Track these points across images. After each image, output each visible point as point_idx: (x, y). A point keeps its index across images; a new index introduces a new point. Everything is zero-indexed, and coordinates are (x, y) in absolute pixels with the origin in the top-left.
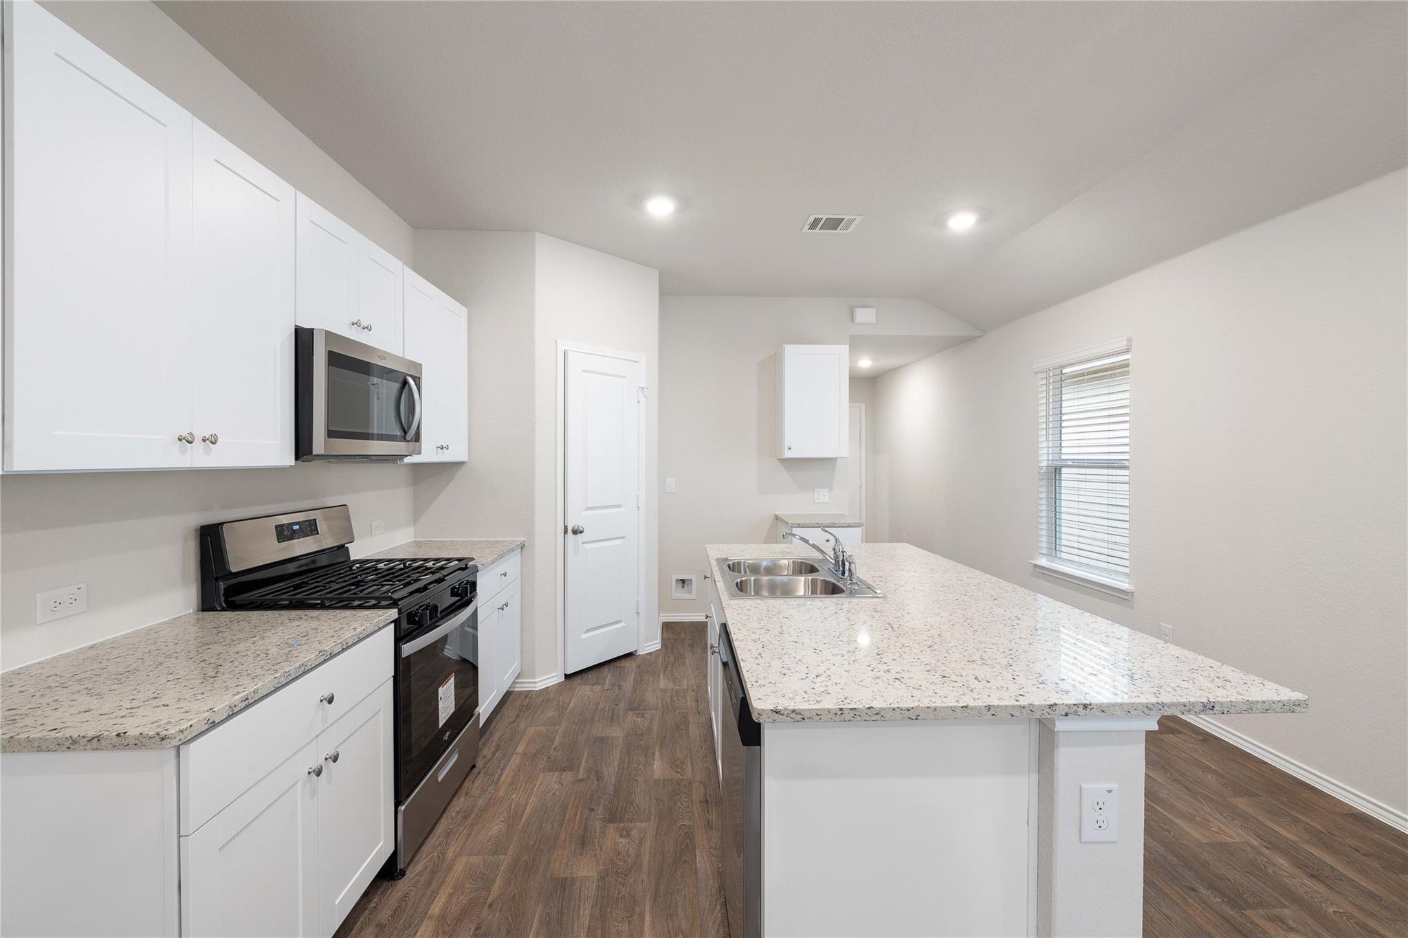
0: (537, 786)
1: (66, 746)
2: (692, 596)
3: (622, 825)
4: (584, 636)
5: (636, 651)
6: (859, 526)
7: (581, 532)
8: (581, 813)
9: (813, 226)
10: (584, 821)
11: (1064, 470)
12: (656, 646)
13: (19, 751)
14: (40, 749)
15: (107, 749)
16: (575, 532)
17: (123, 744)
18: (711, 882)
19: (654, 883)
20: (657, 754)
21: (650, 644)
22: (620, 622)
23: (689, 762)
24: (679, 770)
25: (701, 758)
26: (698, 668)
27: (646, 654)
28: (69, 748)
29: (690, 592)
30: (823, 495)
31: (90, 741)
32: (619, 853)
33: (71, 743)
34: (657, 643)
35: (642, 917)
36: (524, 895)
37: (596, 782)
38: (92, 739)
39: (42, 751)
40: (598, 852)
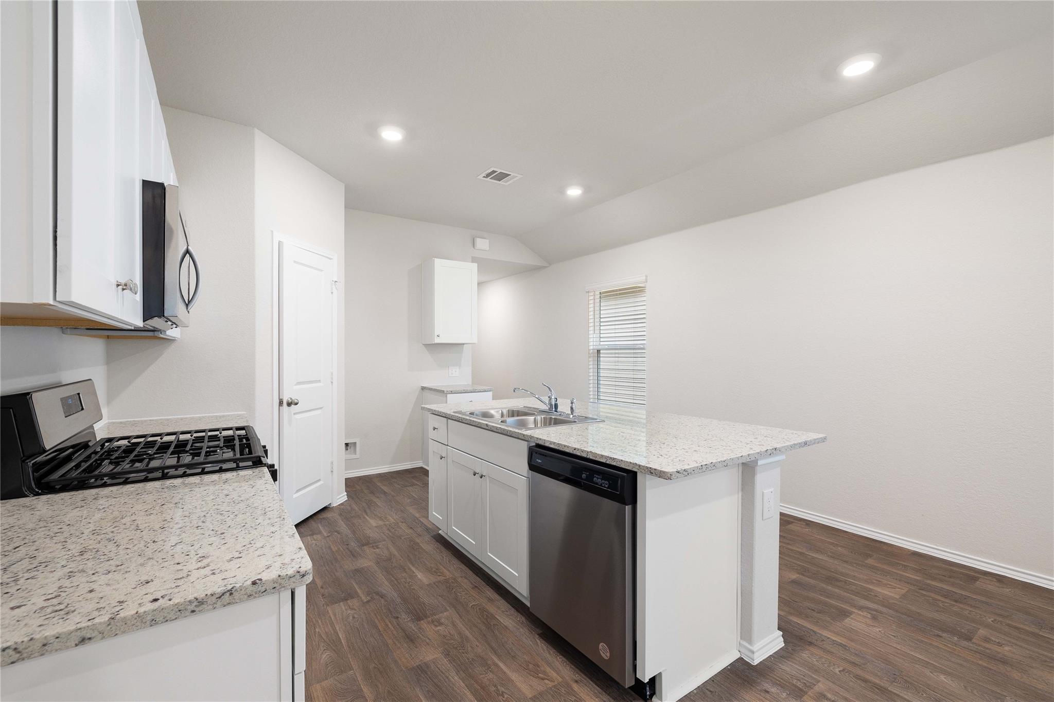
0: (333, 618)
1: (190, 611)
2: (357, 456)
3: (430, 619)
4: (295, 496)
5: (330, 504)
6: (490, 391)
7: (296, 404)
8: (390, 622)
9: (488, 176)
10: (398, 627)
11: (601, 352)
12: (343, 498)
13: (124, 632)
14: (154, 622)
15: (241, 601)
16: (289, 404)
17: (260, 591)
18: (522, 630)
19: (486, 644)
20: (413, 569)
21: (340, 498)
22: (319, 480)
23: (441, 567)
24: (439, 574)
25: (448, 562)
26: (392, 507)
27: (339, 505)
28: (193, 611)
29: (355, 452)
30: (455, 372)
31: (220, 597)
32: (445, 636)
33: (196, 606)
34: (344, 496)
35: (497, 665)
36: (396, 688)
37: (383, 600)
38: (223, 595)
39: (157, 623)
40: (428, 641)
